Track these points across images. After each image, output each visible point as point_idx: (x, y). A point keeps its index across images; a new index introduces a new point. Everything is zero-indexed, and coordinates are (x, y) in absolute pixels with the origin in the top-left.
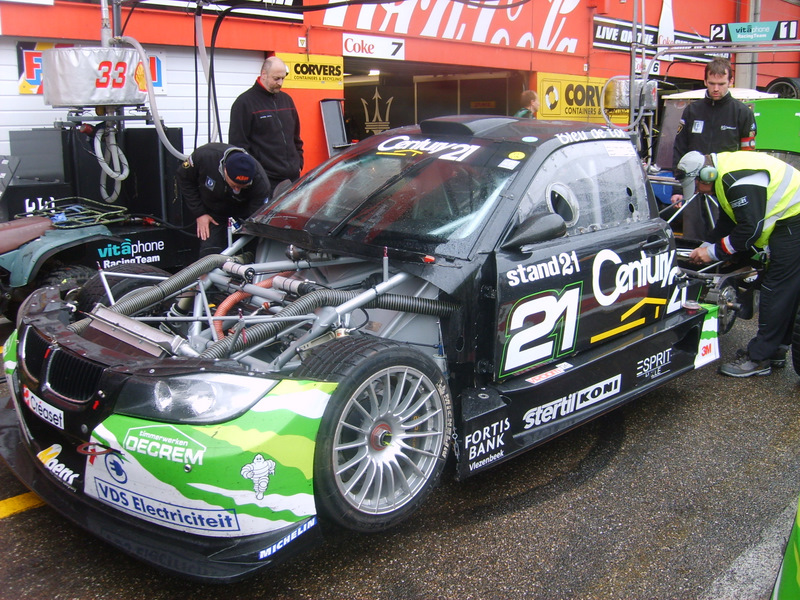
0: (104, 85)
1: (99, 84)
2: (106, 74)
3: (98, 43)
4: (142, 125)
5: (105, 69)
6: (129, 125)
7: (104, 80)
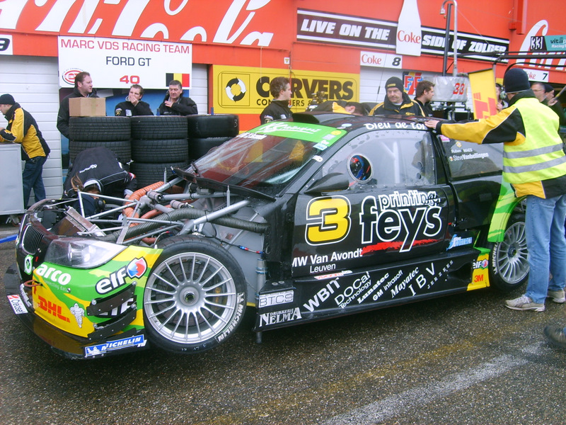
0: (456, 93)
1: (455, 93)
2: (457, 89)
3: (451, 75)
4: (462, 111)
5: (457, 86)
6: (457, 111)
7: (456, 91)
